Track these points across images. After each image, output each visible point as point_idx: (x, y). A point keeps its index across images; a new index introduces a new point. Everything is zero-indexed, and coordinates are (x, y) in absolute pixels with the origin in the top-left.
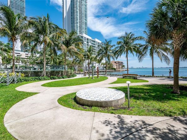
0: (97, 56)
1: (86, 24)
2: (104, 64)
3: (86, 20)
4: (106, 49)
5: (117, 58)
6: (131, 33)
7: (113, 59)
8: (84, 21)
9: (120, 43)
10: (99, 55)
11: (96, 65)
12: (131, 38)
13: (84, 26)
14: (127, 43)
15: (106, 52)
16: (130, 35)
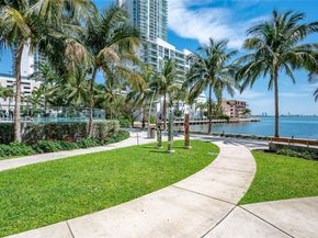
0: (185, 85)
1: (164, 19)
2: (202, 106)
3: (164, 11)
4: (212, 64)
5: (242, 89)
6: (288, 14)
7: (231, 91)
8: (161, 13)
9: (255, 42)
10: (191, 81)
11: (185, 108)
12: (290, 26)
13: (159, 25)
14: (277, 44)
15: (212, 74)
16: (289, 17)
